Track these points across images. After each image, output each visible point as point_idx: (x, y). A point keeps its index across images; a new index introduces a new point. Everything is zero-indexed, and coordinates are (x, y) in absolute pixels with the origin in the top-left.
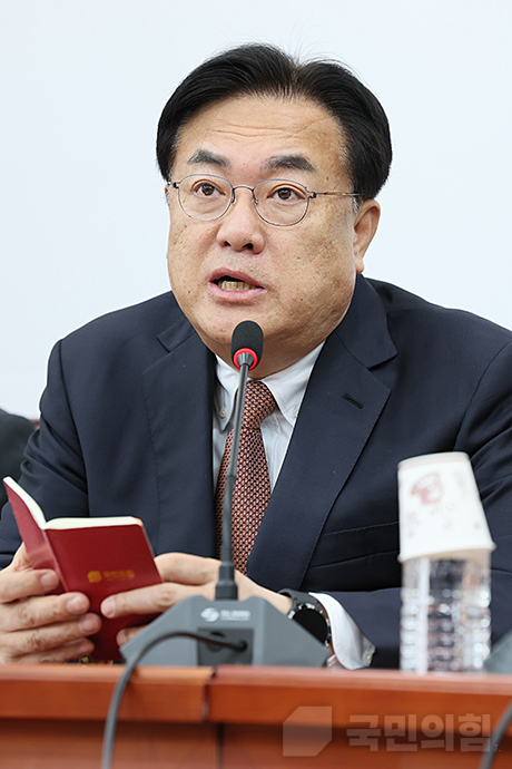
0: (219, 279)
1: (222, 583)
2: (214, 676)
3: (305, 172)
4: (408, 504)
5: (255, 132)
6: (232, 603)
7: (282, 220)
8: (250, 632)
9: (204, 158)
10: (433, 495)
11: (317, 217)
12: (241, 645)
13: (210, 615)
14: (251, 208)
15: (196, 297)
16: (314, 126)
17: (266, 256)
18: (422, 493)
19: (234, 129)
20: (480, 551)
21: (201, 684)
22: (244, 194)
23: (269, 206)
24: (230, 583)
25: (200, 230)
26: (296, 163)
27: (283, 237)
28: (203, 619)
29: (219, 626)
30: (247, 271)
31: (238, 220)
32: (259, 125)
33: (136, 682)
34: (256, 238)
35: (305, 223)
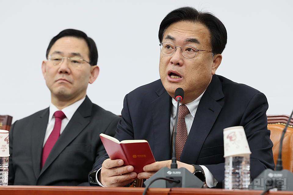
0: (171, 74)
1: (172, 164)
2: (171, 190)
3: (197, 44)
4: (226, 141)
5: (183, 31)
6: (176, 169)
7: (189, 57)
8: (181, 178)
9: (169, 37)
10: (233, 139)
11: (200, 57)
12: (178, 181)
13: (169, 173)
14: (180, 53)
15: (164, 78)
16: (201, 31)
17: (183, 67)
18: (230, 138)
19: (178, 30)
20: (247, 154)
21: (167, 193)
22: (178, 49)
23: (185, 53)
24: (175, 164)
25: (167, 58)
26: (194, 41)
27: (188, 62)
28: (168, 174)
29: (172, 176)
30: (177, 71)
31: (176, 56)
32: (185, 29)
33: (148, 192)
34: (180, 62)
35: (195, 58)
